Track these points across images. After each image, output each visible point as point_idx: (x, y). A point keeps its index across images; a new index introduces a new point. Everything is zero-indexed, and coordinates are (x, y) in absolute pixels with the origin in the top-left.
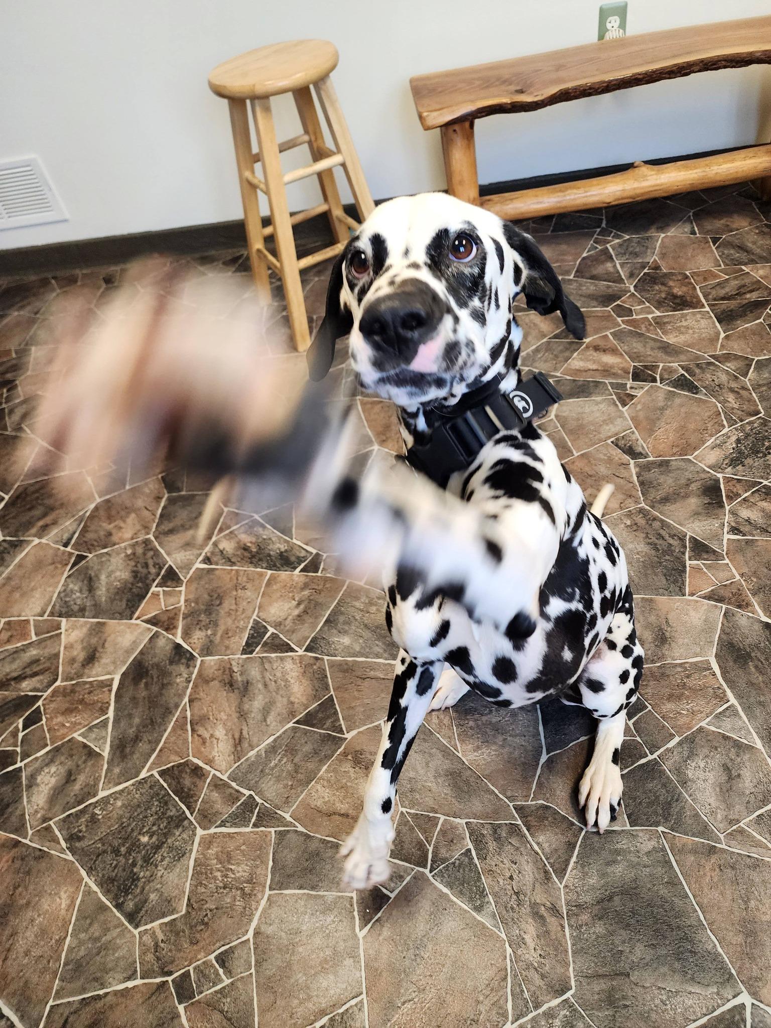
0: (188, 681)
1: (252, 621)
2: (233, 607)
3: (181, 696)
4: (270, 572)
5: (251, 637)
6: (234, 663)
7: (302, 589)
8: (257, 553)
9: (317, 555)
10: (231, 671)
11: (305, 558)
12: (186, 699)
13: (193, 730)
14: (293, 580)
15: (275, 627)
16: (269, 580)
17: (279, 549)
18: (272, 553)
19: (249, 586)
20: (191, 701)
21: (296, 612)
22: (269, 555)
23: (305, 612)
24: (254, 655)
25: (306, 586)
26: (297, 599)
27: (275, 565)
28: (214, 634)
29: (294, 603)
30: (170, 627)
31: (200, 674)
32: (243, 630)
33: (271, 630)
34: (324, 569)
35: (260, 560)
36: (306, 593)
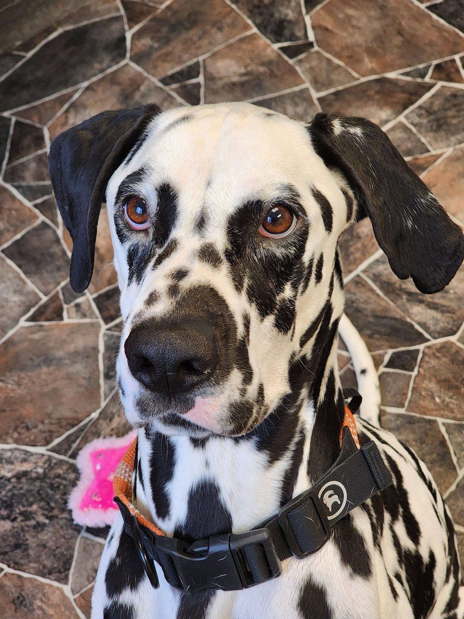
0: (102, 71)
1: (194, 60)
2: (195, 38)
3: (85, 79)
4: (255, 30)
5: (181, 73)
6: (146, 83)
7: (263, 64)
8: (266, 6)
9: (311, 45)
10: (138, 87)
11: (298, 39)
12: (85, 84)
13: (67, 111)
14: (265, 50)
15: (206, 79)
16: (247, 37)
17: (287, 15)
18: (277, 15)
19: (226, 29)
20: (88, 88)
21: (235, 79)
22: (272, 15)
23: (242, 84)
24: (167, 88)
25: (269, 63)
26: (249, 69)
27: (265, 27)
28: (157, 49)
29: (243, 70)
30: (133, 20)
31: (115, 73)
32: (180, 61)
33: (201, 79)
34: (300, 61)
35: (261, 14)
36: (262, 69)
